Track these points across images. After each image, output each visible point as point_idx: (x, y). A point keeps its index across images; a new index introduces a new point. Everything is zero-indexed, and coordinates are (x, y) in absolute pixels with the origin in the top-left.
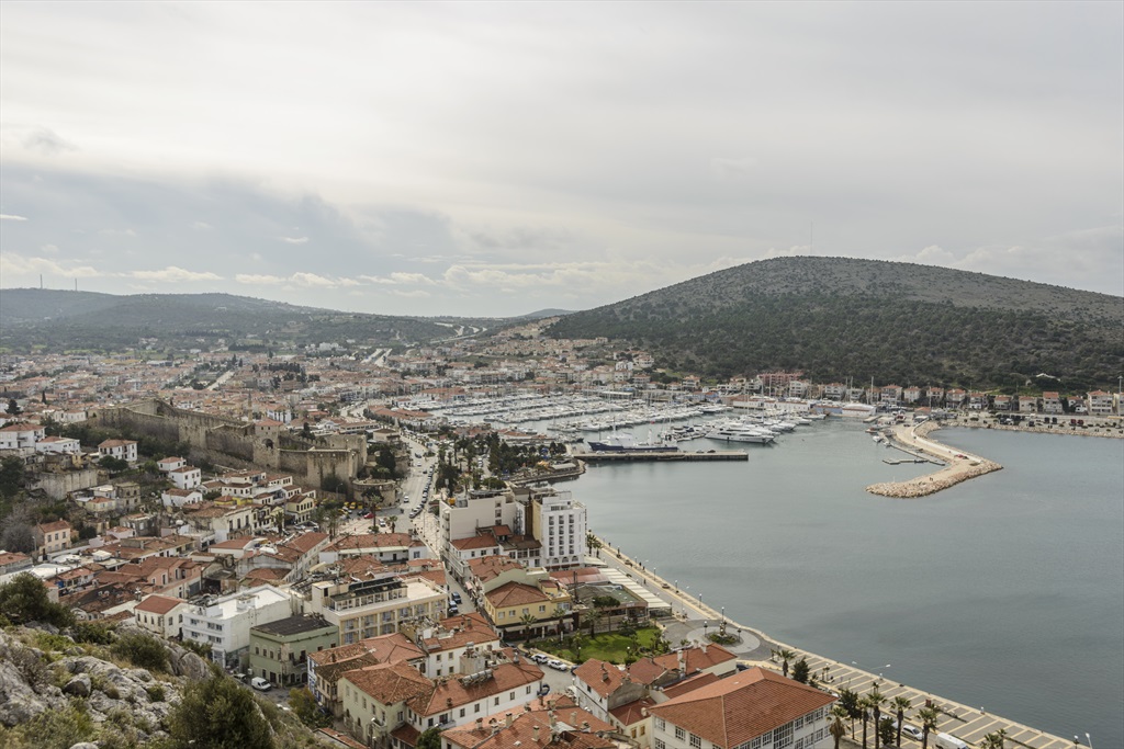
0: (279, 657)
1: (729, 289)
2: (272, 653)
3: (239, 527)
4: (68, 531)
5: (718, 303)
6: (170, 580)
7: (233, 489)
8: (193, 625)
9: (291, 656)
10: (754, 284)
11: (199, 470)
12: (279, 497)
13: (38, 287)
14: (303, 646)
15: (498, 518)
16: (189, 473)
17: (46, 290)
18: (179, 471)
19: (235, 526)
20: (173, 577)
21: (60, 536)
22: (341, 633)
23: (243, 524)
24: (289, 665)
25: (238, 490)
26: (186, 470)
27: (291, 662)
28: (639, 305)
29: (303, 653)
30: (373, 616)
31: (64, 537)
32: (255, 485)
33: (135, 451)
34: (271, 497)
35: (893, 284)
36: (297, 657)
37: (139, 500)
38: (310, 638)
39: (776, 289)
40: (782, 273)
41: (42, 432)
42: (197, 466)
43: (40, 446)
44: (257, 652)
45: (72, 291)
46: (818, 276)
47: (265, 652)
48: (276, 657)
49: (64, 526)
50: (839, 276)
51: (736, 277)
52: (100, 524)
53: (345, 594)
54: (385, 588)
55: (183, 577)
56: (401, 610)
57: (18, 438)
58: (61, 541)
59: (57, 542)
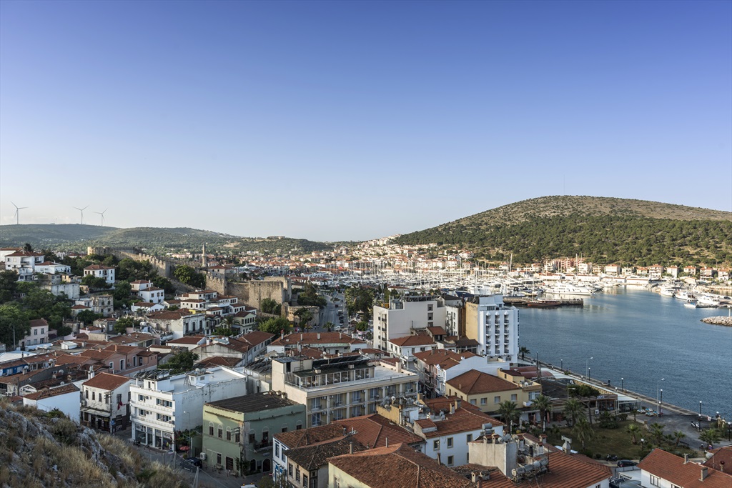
0: (238, 439)
1: (514, 215)
2: (229, 434)
3: (194, 329)
4: (46, 328)
5: (508, 223)
6: (127, 366)
7: (190, 303)
8: (142, 402)
9: (252, 437)
10: (532, 211)
11: (163, 291)
12: (227, 312)
13: (80, 223)
14: (265, 427)
15: (430, 321)
16: (155, 292)
17: (84, 225)
18: (147, 290)
19: (190, 328)
20: (131, 364)
21: (39, 332)
22: (308, 413)
23: (198, 327)
24: (250, 448)
25: (194, 304)
26: (152, 289)
27: (252, 445)
28: (455, 225)
29: (266, 434)
30: (343, 395)
31: (43, 332)
32: (207, 301)
33: (113, 275)
34: (221, 311)
35: (627, 210)
36: (259, 439)
37: (112, 310)
38: (273, 418)
39: (547, 214)
40: (550, 204)
41: (41, 259)
42: (161, 287)
43: (38, 269)
44: (212, 433)
45: (99, 226)
46: (575, 206)
47: (220, 432)
48: (233, 439)
49: (43, 324)
50: (589, 205)
51: (518, 208)
52: (76, 325)
53: (309, 370)
54: (351, 367)
55: (141, 364)
56: (371, 390)
57: (22, 262)
58: (40, 336)
59: (36, 337)
